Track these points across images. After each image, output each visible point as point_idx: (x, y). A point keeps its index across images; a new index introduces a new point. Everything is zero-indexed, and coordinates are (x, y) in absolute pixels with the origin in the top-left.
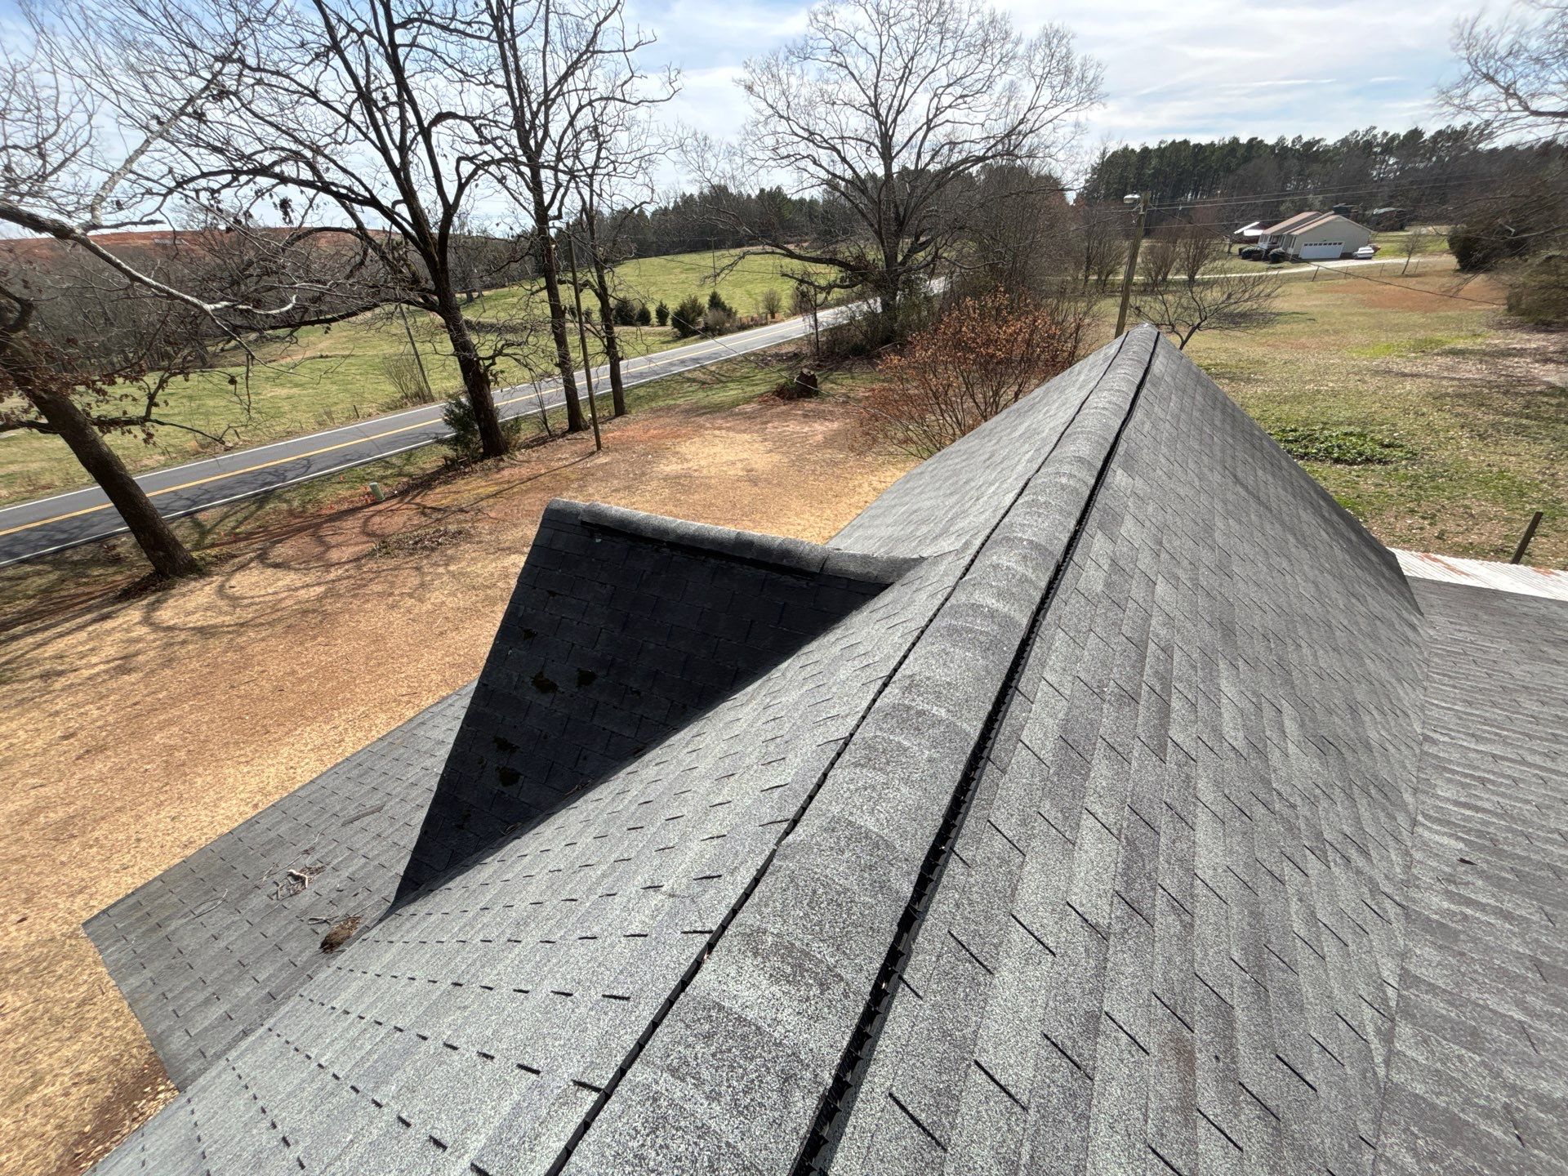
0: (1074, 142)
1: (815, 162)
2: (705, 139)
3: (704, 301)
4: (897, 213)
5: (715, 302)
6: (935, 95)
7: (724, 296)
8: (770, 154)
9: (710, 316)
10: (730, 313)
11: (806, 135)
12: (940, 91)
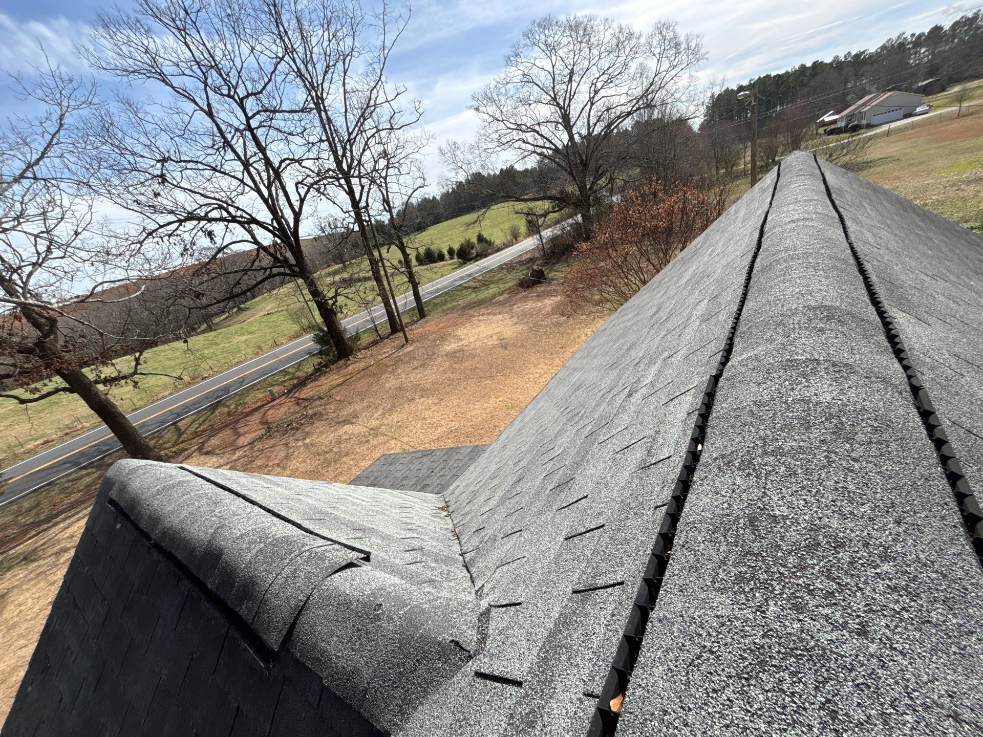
0: (691, 88)
1: (524, 142)
2: (455, 144)
3: (474, 240)
4: (582, 160)
5: (481, 239)
6: (592, 84)
7: (486, 235)
8: (496, 144)
9: (478, 248)
10: (490, 243)
11: (514, 127)
12: (594, 81)
